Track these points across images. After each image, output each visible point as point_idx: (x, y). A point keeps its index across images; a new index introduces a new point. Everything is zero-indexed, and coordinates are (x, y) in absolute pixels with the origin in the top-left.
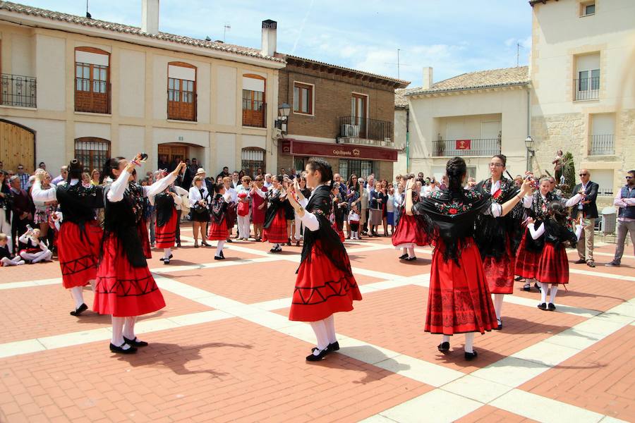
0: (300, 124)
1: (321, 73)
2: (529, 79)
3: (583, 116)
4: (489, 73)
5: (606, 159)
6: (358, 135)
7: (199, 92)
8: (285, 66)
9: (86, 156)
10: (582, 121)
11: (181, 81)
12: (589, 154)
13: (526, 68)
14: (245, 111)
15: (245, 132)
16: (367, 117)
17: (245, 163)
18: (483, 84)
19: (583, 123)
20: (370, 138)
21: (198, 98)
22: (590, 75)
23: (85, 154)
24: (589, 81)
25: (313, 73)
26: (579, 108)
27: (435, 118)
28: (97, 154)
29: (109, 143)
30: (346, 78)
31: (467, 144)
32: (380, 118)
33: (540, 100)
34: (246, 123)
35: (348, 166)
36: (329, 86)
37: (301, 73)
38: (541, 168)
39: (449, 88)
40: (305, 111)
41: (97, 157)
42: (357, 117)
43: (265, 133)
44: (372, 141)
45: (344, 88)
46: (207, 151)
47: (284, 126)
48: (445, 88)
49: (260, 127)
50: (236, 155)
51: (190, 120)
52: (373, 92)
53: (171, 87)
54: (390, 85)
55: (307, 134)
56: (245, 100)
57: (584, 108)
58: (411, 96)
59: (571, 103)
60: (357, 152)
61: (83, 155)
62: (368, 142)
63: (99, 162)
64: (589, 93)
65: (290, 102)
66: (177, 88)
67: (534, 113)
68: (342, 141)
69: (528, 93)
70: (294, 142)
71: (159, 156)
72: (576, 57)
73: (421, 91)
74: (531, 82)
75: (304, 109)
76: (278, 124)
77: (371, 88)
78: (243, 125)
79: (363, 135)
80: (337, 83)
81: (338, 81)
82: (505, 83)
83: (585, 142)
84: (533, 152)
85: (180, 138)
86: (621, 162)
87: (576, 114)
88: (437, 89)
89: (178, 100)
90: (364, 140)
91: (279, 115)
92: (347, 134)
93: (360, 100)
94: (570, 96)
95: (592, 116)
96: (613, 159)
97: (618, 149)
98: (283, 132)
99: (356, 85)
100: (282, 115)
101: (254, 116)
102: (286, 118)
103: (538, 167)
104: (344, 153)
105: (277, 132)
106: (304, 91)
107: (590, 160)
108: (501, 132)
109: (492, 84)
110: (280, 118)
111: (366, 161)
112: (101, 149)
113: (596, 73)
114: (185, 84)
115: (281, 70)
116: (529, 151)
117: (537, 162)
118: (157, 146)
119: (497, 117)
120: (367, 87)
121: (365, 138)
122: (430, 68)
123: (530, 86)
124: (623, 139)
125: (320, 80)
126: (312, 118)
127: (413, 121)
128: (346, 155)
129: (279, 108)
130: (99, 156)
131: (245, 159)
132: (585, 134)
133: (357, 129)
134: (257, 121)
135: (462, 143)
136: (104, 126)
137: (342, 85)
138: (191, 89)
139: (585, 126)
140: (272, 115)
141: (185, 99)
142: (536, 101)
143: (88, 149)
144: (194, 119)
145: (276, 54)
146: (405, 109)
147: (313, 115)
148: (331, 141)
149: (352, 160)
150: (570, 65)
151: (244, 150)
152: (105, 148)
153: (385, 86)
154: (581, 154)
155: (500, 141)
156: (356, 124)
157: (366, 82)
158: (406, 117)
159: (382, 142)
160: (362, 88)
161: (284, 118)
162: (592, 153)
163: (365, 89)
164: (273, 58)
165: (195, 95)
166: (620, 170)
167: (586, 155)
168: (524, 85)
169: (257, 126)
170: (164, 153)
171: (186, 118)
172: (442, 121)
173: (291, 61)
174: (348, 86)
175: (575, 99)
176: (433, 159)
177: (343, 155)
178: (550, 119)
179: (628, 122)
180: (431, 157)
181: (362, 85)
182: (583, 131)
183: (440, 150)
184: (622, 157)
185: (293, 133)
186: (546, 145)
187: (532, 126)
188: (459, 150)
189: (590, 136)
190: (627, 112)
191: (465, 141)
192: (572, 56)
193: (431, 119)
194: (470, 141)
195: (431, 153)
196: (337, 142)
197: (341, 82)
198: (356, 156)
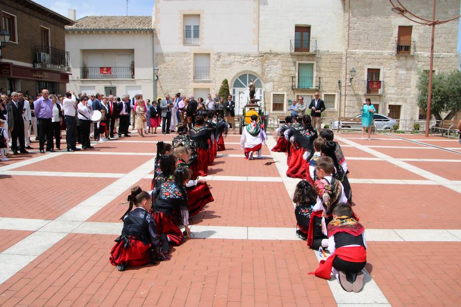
0: (10, 50)
1: (20, 7)
2: (153, 27)
3: (190, 54)
4: (109, 19)
5: (204, 82)
6: (50, 61)
10: (189, 57)
12: (194, 79)
13: (150, 18)
16: (50, 46)
18: (120, 28)
19: (190, 59)
22: (192, 29)
24: (192, 32)
25: (15, 5)
26: (187, 49)
27: (81, 50)
30: (36, 14)
33: (161, 42)
36: (26, 18)
38: (163, 87)
39: (94, 28)
45: (35, 22)
48: (90, 28)
52: (52, 26)
54: (63, 22)
57: (190, 50)
59: (182, 45)
60: (47, 75)
62: (57, 67)
64: (193, 40)
67: (157, 51)
68: (38, 66)
69: (153, 36)
70: (12, 66)
72: (185, 16)
73: (71, 28)
74: (155, 29)
77: (51, 23)
80: (31, 17)
81: (31, 15)
82: (137, 28)
83: (191, 71)
84: (157, 77)
86: (214, 84)
87: (185, 53)
88: (83, 28)
92: (43, 61)
94: (181, 41)
95: (196, 55)
96: (209, 82)
97: (212, 76)
99: (43, 20)
103: (161, 87)
104: (39, 76)
106: (7, 21)
107: (195, 82)
108: (134, 62)
109: (127, 28)
113: (197, 28)
116: (155, 75)
117: (160, 84)
119: (131, 52)
120: (49, 22)
121: (55, 64)
123: (154, 32)
124: (215, 70)
125: (20, 12)
128: (41, 78)
132: (191, 66)
135: (105, 69)
137: (34, 19)
139: (192, 61)
142: (158, 43)
147: (17, 43)
148: (29, 65)
150: (181, 20)
153: (59, 22)
154: (190, 79)
156: (48, 52)
157: (49, 19)
160: (46, 22)
162: (196, 78)
163: (48, 24)
166: (213, 89)
167: (192, 79)
172: (85, 52)
174: (38, 20)
175: (185, 43)
176: (82, 81)
177: (38, 78)
178: (168, 55)
179: (217, 60)
180: (79, 79)
181: (45, 20)
182: (190, 64)
183: (85, 74)
184: (214, 81)
185: (5, 58)
186: (166, 72)
187: (156, 59)
188: (103, 74)
189: (195, 67)
190: (216, 54)
191: (107, 68)
192: (182, 15)
193: (79, 50)
194: (110, 68)
195: (79, 76)
196: (34, 66)
197: (34, 16)
198: (46, 78)
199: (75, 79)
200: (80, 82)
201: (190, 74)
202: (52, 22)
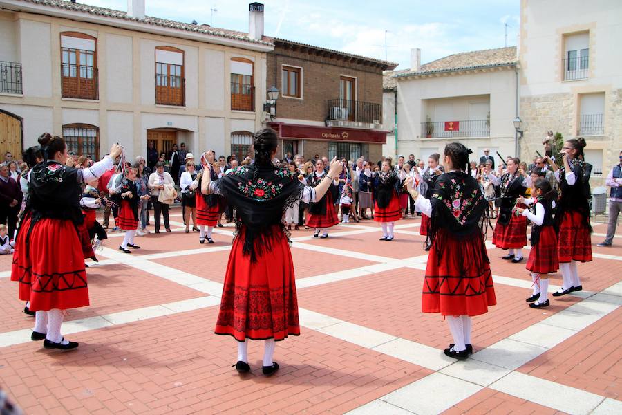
0: (289, 107)
1: (308, 57)
2: (518, 59)
3: (572, 96)
4: (477, 54)
5: (595, 139)
6: (347, 118)
7: (186, 77)
8: (272, 49)
9: (75, 142)
10: (570, 101)
11: (169, 65)
12: (578, 134)
13: (514, 48)
14: (233, 95)
15: (233, 116)
16: (356, 99)
17: (234, 147)
18: (471, 65)
19: (572, 103)
20: (358, 121)
21: (186, 82)
22: (578, 55)
23: (73, 140)
24: (578, 61)
25: (301, 55)
26: (567, 88)
27: (423, 100)
28: (85, 140)
29: (97, 129)
30: (334, 61)
31: (456, 125)
32: (369, 100)
33: (528, 80)
34: (235, 107)
35: (338, 149)
36: (317, 68)
37: (289, 57)
38: (530, 149)
39: (437, 69)
40: (294, 94)
41: (85, 144)
42: (345, 100)
43: (253, 117)
44: (361, 124)
45: (332, 71)
46: (196, 136)
47: (273, 110)
48: (433, 70)
49: (249, 111)
50: (225, 140)
51: (178, 105)
52: (361, 74)
53: (159, 72)
54: (378, 67)
55: (295, 117)
56: (233, 84)
57: (573, 88)
58: (399, 78)
59: (560, 82)
60: (346, 135)
61: (71, 142)
62: (356, 124)
63: (88, 148)
64: (578, 73)
65: (278, 85)
66: (165, 72)
67: (522, 94)
68: (330, 124)
69: (517, 73)
70: (282, 126)
71: (148, 141)
72: (565, 36)
73: (409, 73)
74: (519, 62)
75: (293, 91)
76: (267, 107)
77: (359, 70)
78: (232, 109)
79: (351, 118)
80: (326, 66)
81: (325, 63)
82: (493, 63)
83: (574, 122)
84: (522, 133)
85: (168, 123)
86: (611, 141)
87: (564, 95)
88: (425, 71)
89: (166, 85)
90: (353, 123)
91: (268, 98)
92: (335, 117)
93: (348, 83)
94: (559, 76)
95: (581, 95)
96: (602, 138)
97: (607, 128)
98: (272, 116)
99: (344, 67)
100: (271, 98)
101: (243, 99)
102: (274, 101)
103: (527, 148)
104: (333, 136)
105: (266, 115)
106: (293, 74)
108: (489, 113)
109: (480, 65)
110: (268, 102)
111: (355, 143)
112: (89, 135)
113: (585, 52)
114: (172, 68)
115: (268, 53)
116: (517, 131)
117: (526, 143)
118: (145, 132)
119: (486, 98)
120: (356, 69)
121: (353, 120)
122: (418, 50)
123: (518, 66)
124: (613, 118)
125: (308, 62)
126: (300, 101)
127: (401, 103)
128: (335, 138)
129: (268, 92)
130: (88, 142)
131: (235, 143)
132: (574, 114)
133: (346, 112)
134: (246, 105)
135: (451, 124)
136: (92, 112)
137: (330, 67)
138: (179, 74)
139: (574, 106)
140: (260, 98)
141: (173, 84)
142: (525, 82)
143: (77, 135)
144: (183, 104)
145: (263, 37)
146: (394, 91)
147: (302, 98)
148: (320, 124)
149: (341, 143)
150: (559, 44)
151: (233, 134)
152: (93, 134)
153: (373, 69)
154: (570, 134)
155: (488, 123)
156: (345, 107)
157: (354, 65)
158: (394, 99)
159: (371, 125)
160: (351, 70)
161: (272, 102)
162: (581, 132)
163: (354, 71)
164: (261, 41)
165: (183, 80)
166: (609, 150)
168: (513, 66)
169: (246, 110)
170: (152, 138)
171: (175, 103)
172: (430, 102)
173: (279, 43)
174: (337, 68)
175: (564, 79)
176: (422, 141)
177: (332, 138)
178: (538, 100)
179: (617, 102)
180: (420, 138)
181: (350, 68)
182: (572, 111)
183: (429, 131)
184: (611, 137)
185: (282, 117)
186: (535, 126)
187: (521, 106)
188: (448, 132)
189: (579, 116)
190: (615, 92)
191: (453, 122)
192: (561, 36)
193: (420, 101)
194: (458, 122)
195: (420, 135)
196: (326, 125)
197: (329, 64)
198: (345, 139)
199: (415, 138)
200: (420, 143)
201: (571, 127)
202: (361, 69)
